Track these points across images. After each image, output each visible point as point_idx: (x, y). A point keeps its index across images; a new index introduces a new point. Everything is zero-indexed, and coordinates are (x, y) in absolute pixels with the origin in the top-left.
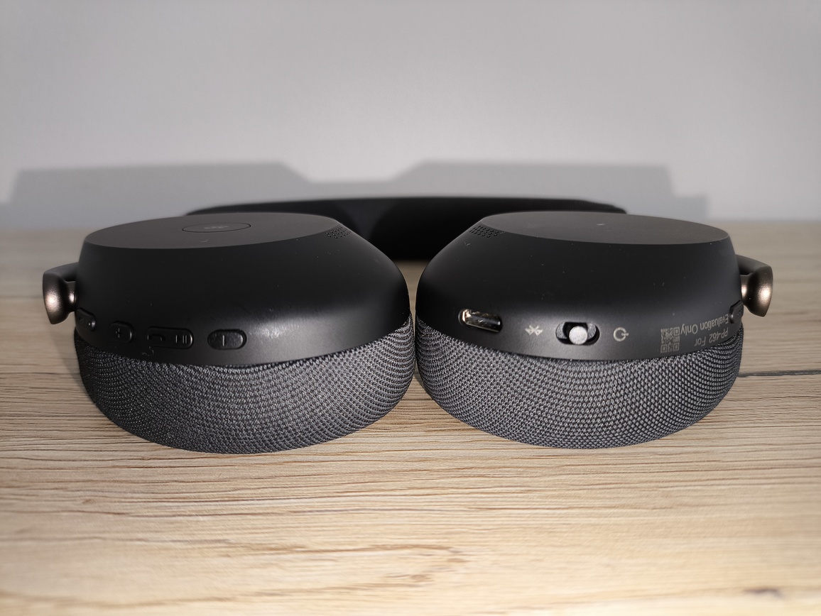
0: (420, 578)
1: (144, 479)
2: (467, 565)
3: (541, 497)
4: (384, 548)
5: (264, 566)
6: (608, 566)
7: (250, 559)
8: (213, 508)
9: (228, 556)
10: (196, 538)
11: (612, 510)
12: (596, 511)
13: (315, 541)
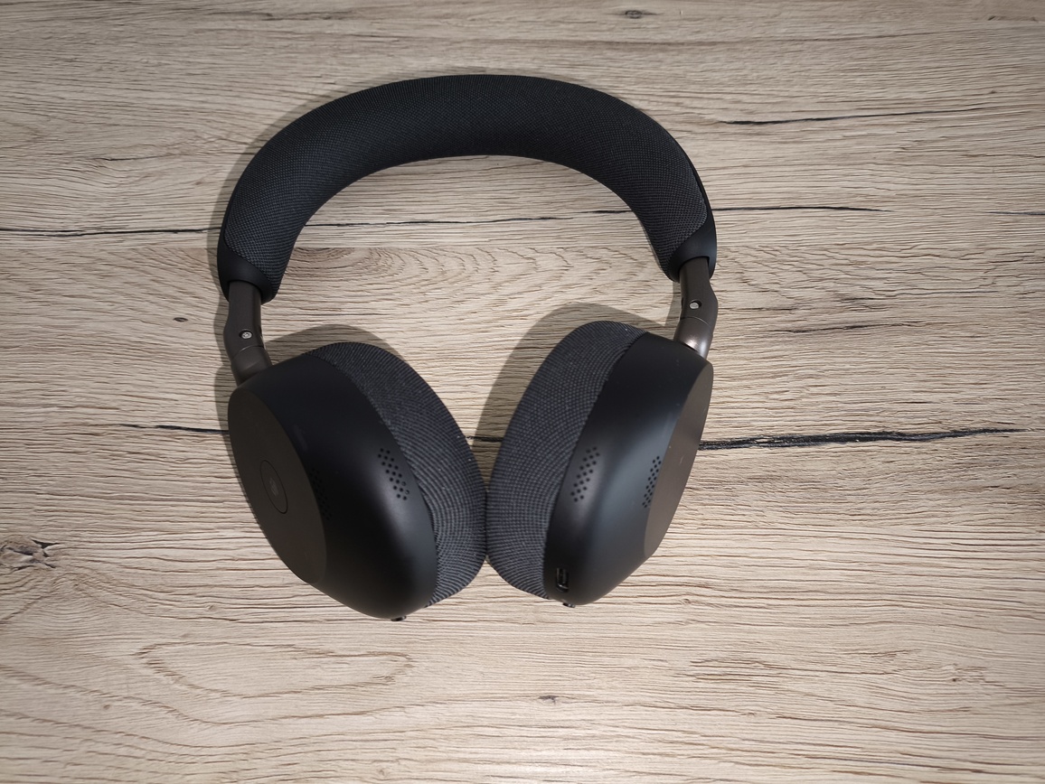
0: (389, 678)
1: (238, 583)
2: (413, 669)
3: (465, 610)
4: (373, 654)
5: (314, 667)
6: (482, 673)
7: (306, 662)
8: (283, 614)
9: (296, 659)
10: (277, 643)
11: (501, 624)
12: (491, 625)
13: (338, 647)
